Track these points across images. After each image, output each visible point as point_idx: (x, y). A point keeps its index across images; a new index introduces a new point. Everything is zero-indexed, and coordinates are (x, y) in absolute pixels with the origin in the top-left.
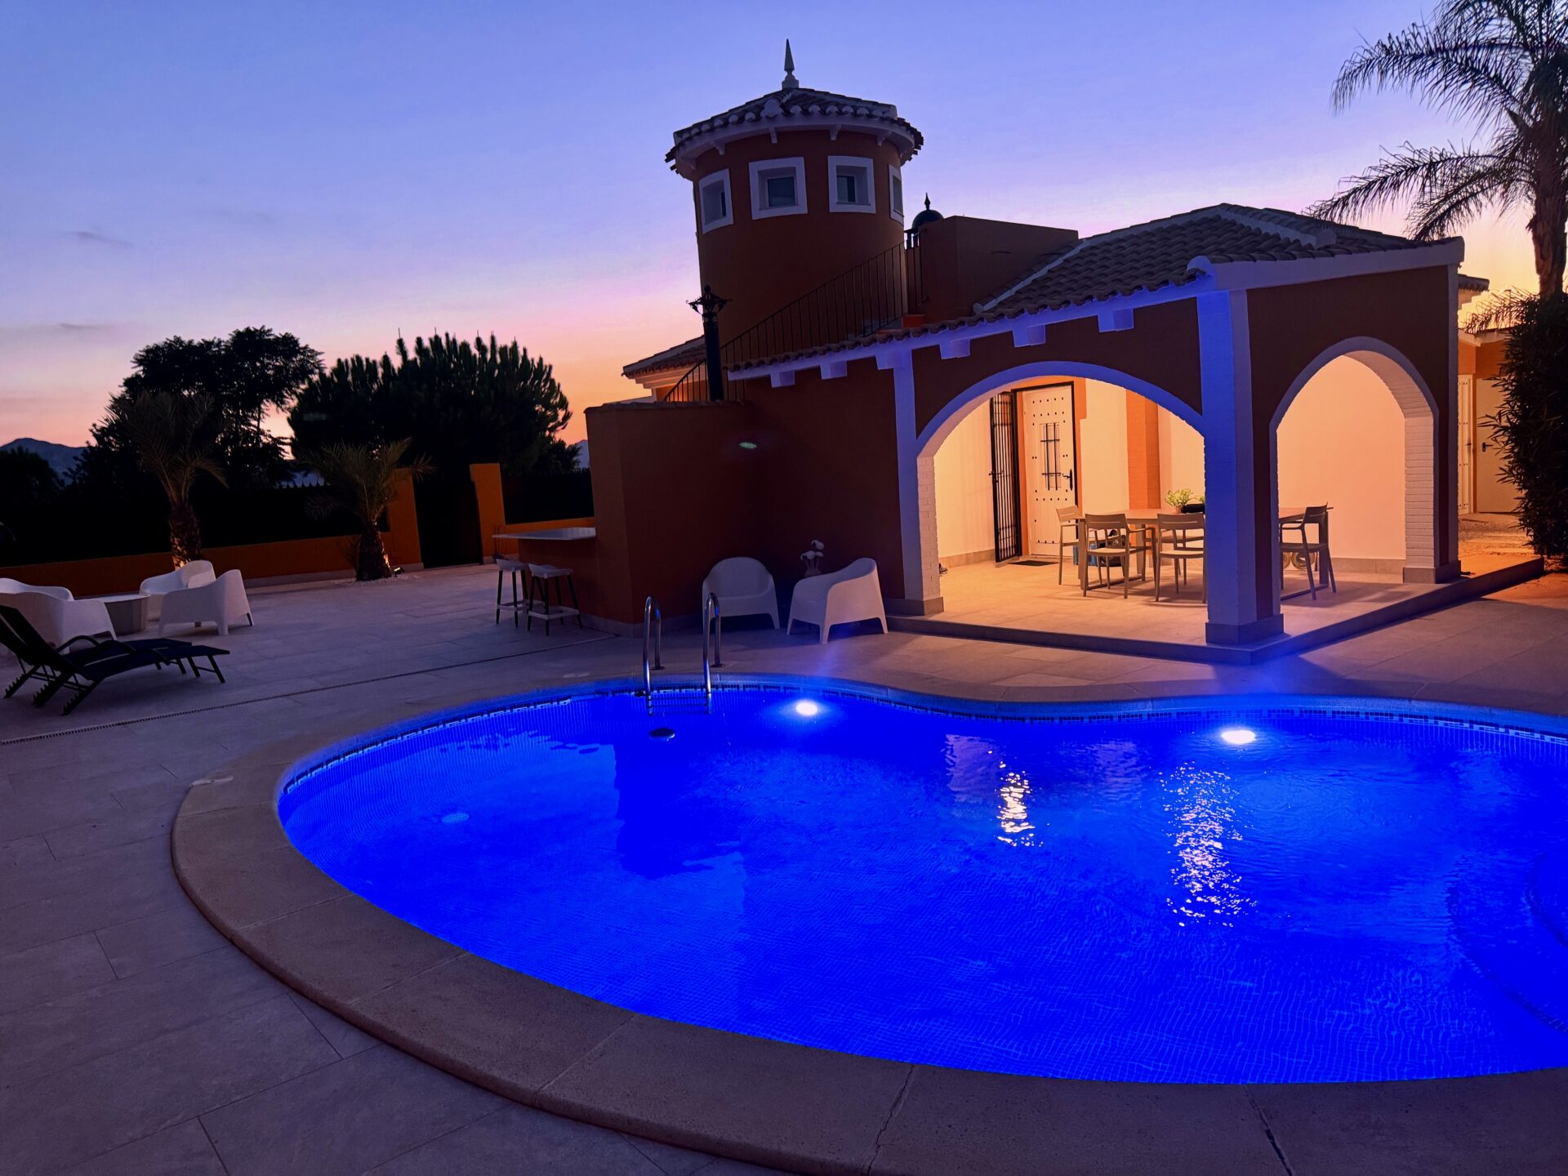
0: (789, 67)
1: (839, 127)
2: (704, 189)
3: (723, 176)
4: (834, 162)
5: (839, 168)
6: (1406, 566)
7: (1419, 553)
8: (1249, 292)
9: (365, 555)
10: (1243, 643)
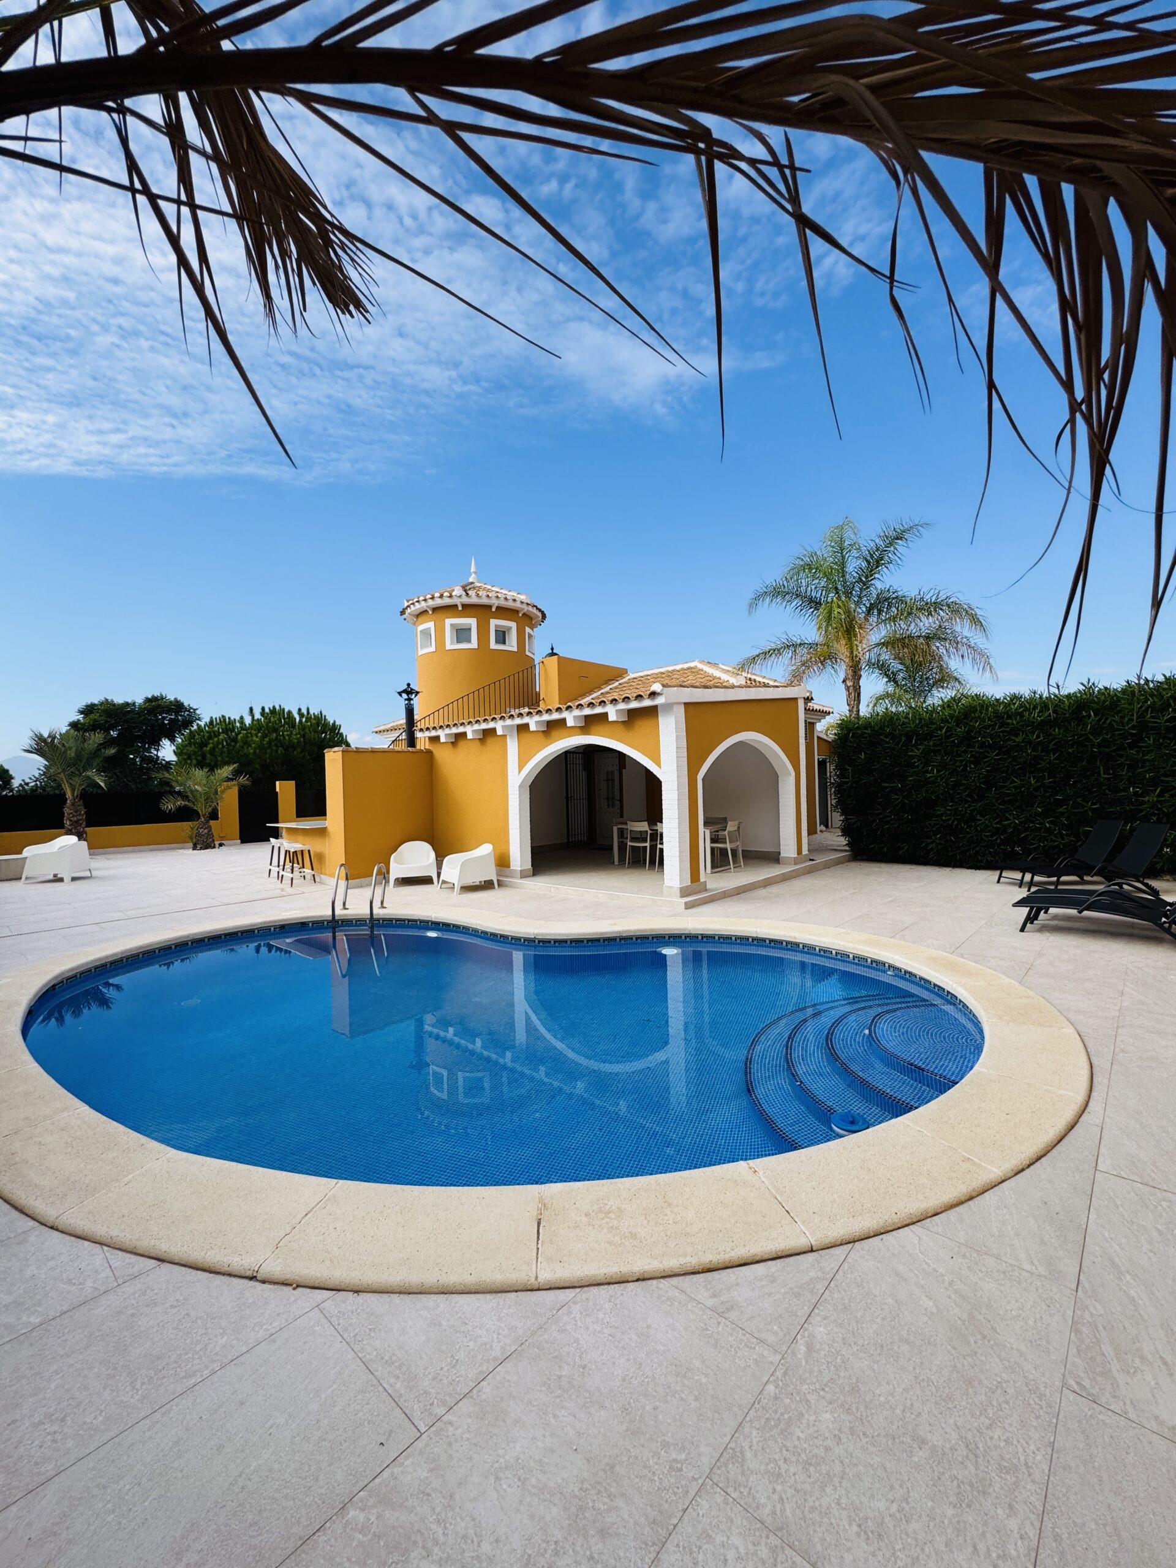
1: (496, 605)
2: (420, 631)
3: (430, 625)
4: (494, 623)
5: (496, 626)
6: (782, 855)
7: (788, 849)
8: (685, 704)
9: (199, 835)
10: (682, 896)
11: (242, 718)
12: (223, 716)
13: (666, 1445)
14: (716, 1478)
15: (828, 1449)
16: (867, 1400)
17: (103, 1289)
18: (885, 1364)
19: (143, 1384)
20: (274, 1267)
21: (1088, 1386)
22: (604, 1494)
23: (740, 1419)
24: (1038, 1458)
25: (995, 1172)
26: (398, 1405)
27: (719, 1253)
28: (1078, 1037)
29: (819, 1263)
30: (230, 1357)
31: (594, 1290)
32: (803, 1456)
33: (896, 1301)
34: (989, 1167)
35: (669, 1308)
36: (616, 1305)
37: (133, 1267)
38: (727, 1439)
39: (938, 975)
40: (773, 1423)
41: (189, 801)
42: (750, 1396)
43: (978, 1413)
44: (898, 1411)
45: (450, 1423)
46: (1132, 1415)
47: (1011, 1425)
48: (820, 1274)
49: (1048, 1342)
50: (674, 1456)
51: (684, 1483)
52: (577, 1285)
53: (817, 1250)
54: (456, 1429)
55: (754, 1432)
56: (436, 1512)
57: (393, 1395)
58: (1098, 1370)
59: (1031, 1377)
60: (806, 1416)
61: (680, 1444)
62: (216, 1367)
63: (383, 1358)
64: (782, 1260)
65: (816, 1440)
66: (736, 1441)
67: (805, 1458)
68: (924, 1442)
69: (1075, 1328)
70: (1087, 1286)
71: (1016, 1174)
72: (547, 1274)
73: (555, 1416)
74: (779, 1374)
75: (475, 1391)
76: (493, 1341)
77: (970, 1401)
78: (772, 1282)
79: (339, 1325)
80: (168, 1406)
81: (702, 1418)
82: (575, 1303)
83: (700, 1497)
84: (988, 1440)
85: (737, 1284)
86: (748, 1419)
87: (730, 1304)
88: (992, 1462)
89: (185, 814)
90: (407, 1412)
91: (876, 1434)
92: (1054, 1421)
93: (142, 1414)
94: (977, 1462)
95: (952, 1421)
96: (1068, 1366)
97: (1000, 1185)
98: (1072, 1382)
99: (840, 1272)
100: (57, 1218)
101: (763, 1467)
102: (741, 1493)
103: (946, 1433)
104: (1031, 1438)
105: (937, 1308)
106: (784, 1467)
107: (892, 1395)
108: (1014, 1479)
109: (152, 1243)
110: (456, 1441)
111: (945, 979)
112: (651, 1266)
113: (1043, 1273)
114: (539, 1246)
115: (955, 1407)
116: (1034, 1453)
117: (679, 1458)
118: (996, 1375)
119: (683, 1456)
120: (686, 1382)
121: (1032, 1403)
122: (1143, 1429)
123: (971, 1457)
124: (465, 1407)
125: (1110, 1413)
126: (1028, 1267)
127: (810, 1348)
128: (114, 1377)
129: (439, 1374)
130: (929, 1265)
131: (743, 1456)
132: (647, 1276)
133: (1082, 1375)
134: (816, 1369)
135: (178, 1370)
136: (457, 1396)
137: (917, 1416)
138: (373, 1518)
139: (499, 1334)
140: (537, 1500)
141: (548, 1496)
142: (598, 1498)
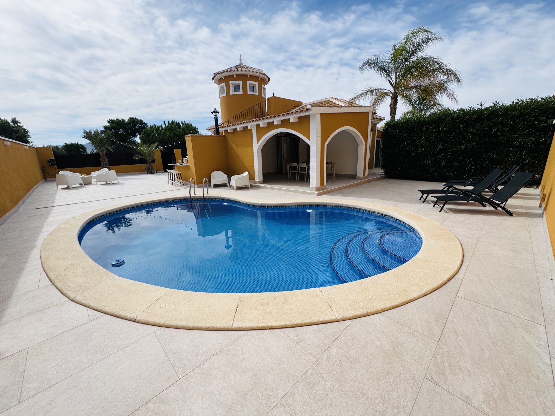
0: (241, 60)
1: (249, 74)
2: (220, 87)
3: (224, 84)
4: (249, 82)
5: (250, 84)
6: (357, 176)
7: (360, 173)
8: (321, 114)
9: (149, 169)
10: (316, 191)
11: (161, 125)
12: (155, 125)
13: (266, 389)
14: (282, 402)
15: (327, 395)
16: (346, 378)
17: (84, 322)
18: (356, 365)
19: (90, 355)
20: (141, 318)
21: (435, 378)
22: (240, 405)
23: (296, 382)
24: (409, 404)
25: (415, 295)
26: (174, 368)
27: (301, 321)
28: (460, 245)
29: (339, 326)
30: (121, 348)
31: (253, 331)
32: (317, 397)
33: (365, 342)
34: (413, 293)
35: (278, 339)
36: (259, 337)
37: (96, 315)
38: (289, 389)
39: (409, 221)
40: (308, 384)
41: (143, 156)
42: (301, 373)
43: (388, 386)
44: (357, 383)
45: (191, 376)
46: (451, 391)
47: (400, 391)
48: (338, 330)
49: (422, 361)
50: (268, 393)
51: (270, 403)
52: (247, 329)
53: (339, 321)
54: (192, 378)
55: (300, 387)
56: (179, 407)
57: (173, 365)
58: (441, 372)
59: (413, 373)
60: (321, 382)
61: (271, 389)
62: (115, 351)
63: (172, 351)
64: (325, 324)
65: (323, 391)
66: (292, 389)
67: (317, 398)
68: (364, 395)
69: (435, 356)
70: (443, 340)
71: (423, 296)
72: (235, 325)
73: (228, 376)
74: (314, 366)
75: (202, 365)
76: (212, 348)
77: (386, 381)
78: (319, 332)
79: (160, 339)
80: (97, 363)
81: (282, 380)
82: (245, 336)
83: (275, 409)
84: (390, 396)
85: (306, 332)
86: (299, 382)
87: (302, 339)
88: (390, 404)
89: (142, 161)
90: (176, 371)
91: (347, 390)
92: (418, 390)
93: (87, 366)
94: (384, 404)
95: (377, 388)
96: (428, 370)
97: (416, 300)
98: (429, 376)
99: (346, 330)
100: (74, 298)
101: (300, 400)
102: (290, 408)
103: (374, 392)
104: (407, 396)
105: (381, 345)
106: (308, 400)
107: (356, 377)
108: (397, 411)
109: (103, 308)
110: (191, 382)
111: (411, 222)
112: (275, 324)
113: (426, 334)
114: (236, 315)
115: (380, 383)
116: (407, 402)
117: (270, 394)
118: (399, 372)
119: (272, 394)
120: (279, 367)
121: (411, 383)
122: (454, 396)
123: (382, 402)
124: (197, 370)
125: (441, 389)
126: (421, 332)
127: (328, 357)
128: (81, 352)
129: (190, 358)
130: (381, 329)
131: (294, 395)
132: (272, 328)
133: (433, 373)
134: (329, 365)
135: (103, 351)
136: (195, 366)
137: (364, 385)
138: (156, 407)
139: (215, 345)
140: (215, 405)
141: (219, 404)
142: (237, 406)
